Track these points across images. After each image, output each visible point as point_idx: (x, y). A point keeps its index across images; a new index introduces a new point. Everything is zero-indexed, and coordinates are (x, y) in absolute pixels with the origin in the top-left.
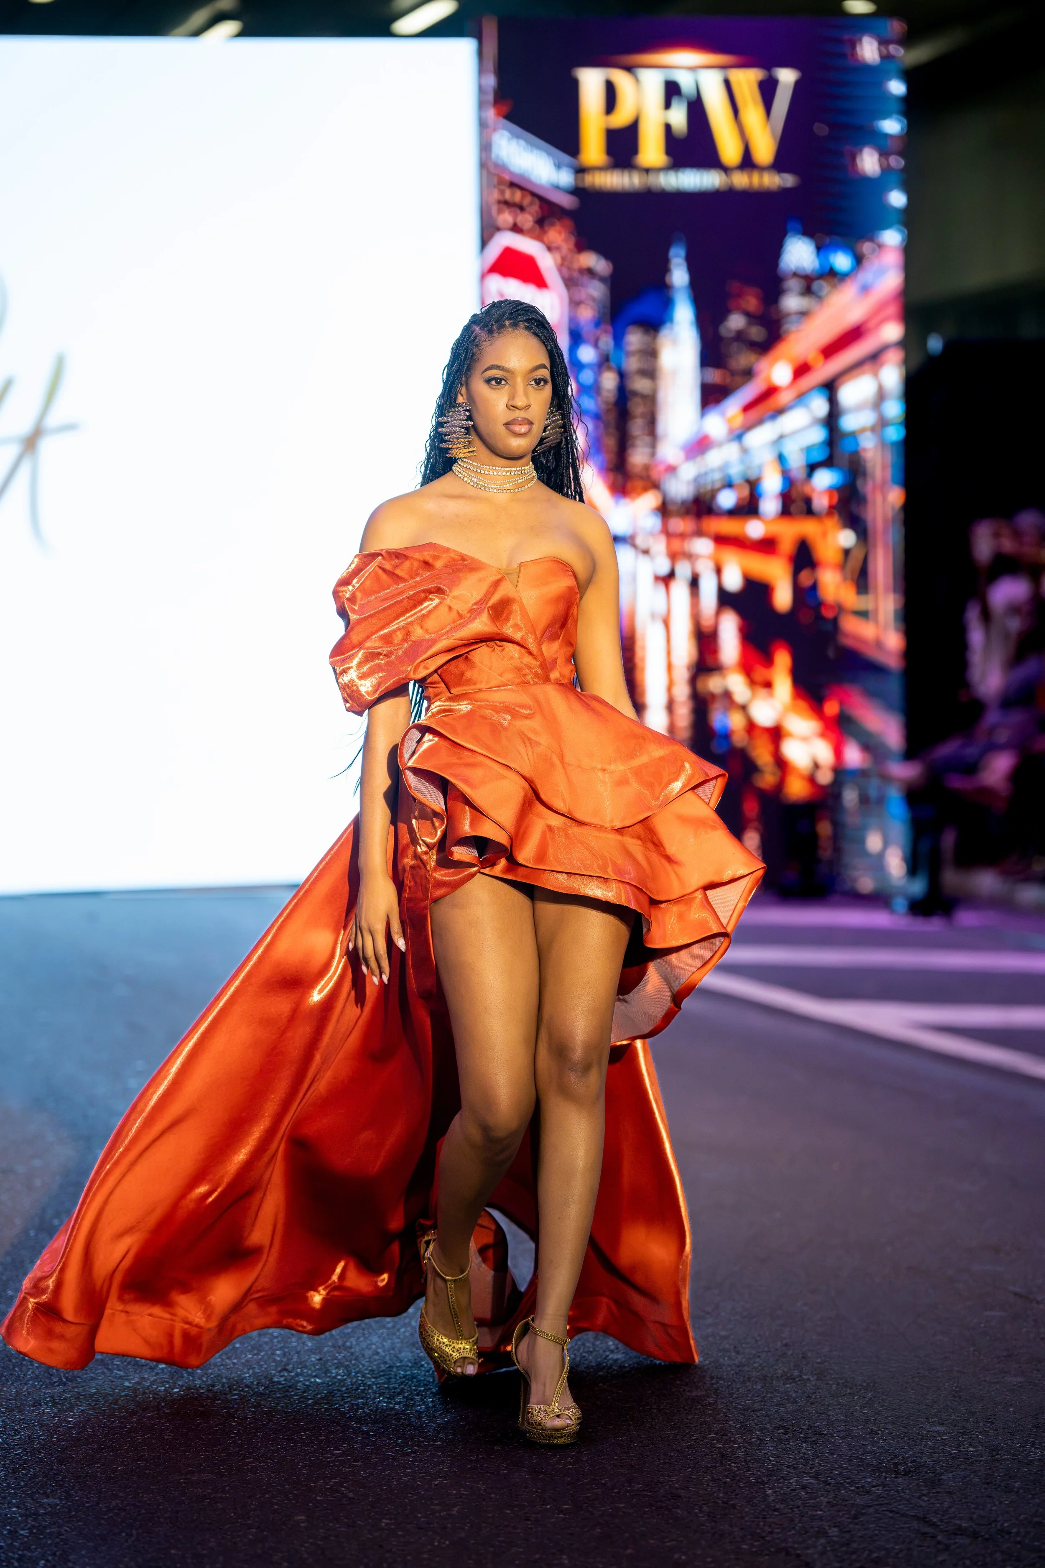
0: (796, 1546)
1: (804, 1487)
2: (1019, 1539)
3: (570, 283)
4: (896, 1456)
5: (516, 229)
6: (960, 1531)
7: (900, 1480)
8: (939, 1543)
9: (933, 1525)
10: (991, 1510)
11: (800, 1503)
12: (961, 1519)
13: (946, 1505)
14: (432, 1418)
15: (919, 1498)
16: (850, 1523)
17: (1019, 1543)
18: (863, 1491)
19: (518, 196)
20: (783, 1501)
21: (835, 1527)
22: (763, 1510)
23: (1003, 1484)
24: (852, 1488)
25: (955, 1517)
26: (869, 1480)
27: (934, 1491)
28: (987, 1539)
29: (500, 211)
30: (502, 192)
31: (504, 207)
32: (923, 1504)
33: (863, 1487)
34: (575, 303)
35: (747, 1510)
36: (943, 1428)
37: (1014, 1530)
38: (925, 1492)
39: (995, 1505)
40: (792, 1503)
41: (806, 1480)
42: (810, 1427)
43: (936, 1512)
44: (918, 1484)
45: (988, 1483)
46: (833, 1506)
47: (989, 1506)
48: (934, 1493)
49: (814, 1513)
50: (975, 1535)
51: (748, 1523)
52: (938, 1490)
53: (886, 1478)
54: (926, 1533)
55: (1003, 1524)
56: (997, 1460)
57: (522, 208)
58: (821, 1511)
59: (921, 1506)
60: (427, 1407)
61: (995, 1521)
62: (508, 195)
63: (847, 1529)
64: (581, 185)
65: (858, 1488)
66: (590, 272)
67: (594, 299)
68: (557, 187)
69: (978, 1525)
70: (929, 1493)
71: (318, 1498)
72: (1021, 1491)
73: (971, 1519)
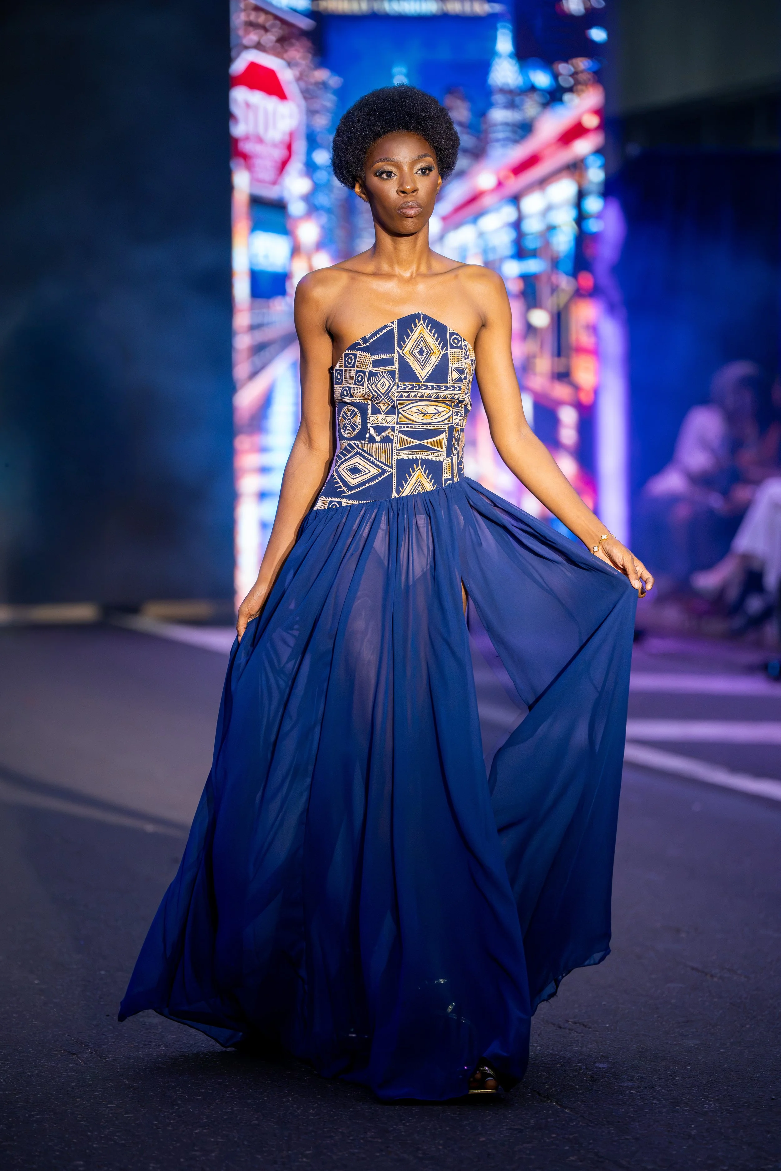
3: (308, 95)
5: (259, 46)
19: (261, 19)
29: (247, 33)
30: (248, 15)
31: (251, 29)
34: (311, 112)
36: (631, 1084)
57: (266, 30)
62: (253, 17)
64: (315, 9)
66: (324, 85)
67: (327, 110)
68: (295, 11)
71: (95, 1146)
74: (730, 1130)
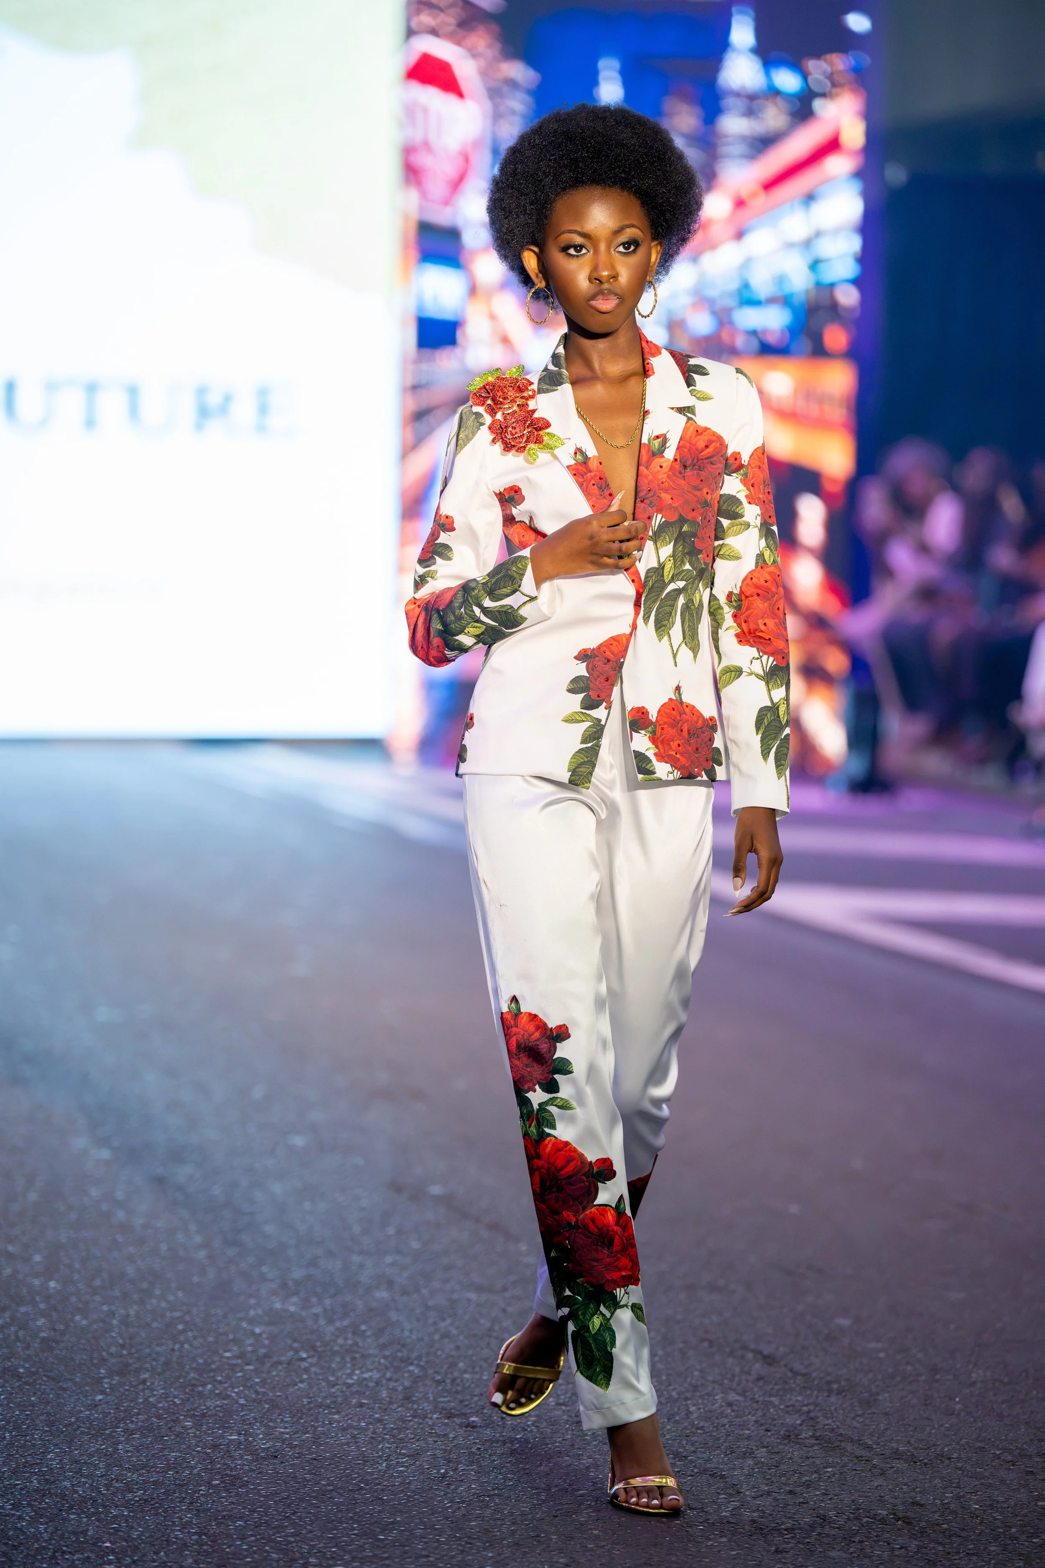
0: (721, 1467)
1: (730, 1405)
2: (960, 1465)
4: (829, 1374)
5: (435, 32)
6: (897, 1455)
7: (833, 1399)
8: (875, 1466)
9: (869, 1448)
10: (930, 1433)
11: (725, 1421)
12: (898, 1441)
13: (882, 1427)
14: (331, 1321)
15: (854, 1419)
16: (780, 1443)
17: (960, 1469)
18: (793, 1410)
20: (707, 1419)
21: (764, 1447)
22: (685, 1428)
23: (943, 1406)
24: (782, 1407)
25: (892, 1439)
26: (799, 1398)
27: (870, 1411)
28: (925, 1464)
29: (418, 14)
32: (858, 1425)
33: (793, 1406)
35: (668, 1427)
37: (955, 1455)
38: (860, 1412)
39: (934, 1428)
40: (717, 1421)
41: (732, 1397)
42: (736, 1341)
43: (872, 1435)
44: (851, 1404)
45: (926, 1405)
46: (762, 1425)
47: (928, 1429)
48: (869, 1414)
49: (741, 1432)
50: (913, 1460)
51: (670, 1442)
52: (873, 1410)
53: (817, 1397)
54: (861, 1457)
55: (943, 1449)
56: (937, 1381)
57: (443, 11)
58: (749, 1430)
59: (855, 1428)
60: (325, 1310)
61: (934, 1445)
63: (776, 1450)
65: (788, 1406)
66: (512, 83)
67: (517, 112)
69: (915, 1448)
70: (864, 1414)
72: (963, 1414)
73: (909, 1442)
74: (1004, 1406)
